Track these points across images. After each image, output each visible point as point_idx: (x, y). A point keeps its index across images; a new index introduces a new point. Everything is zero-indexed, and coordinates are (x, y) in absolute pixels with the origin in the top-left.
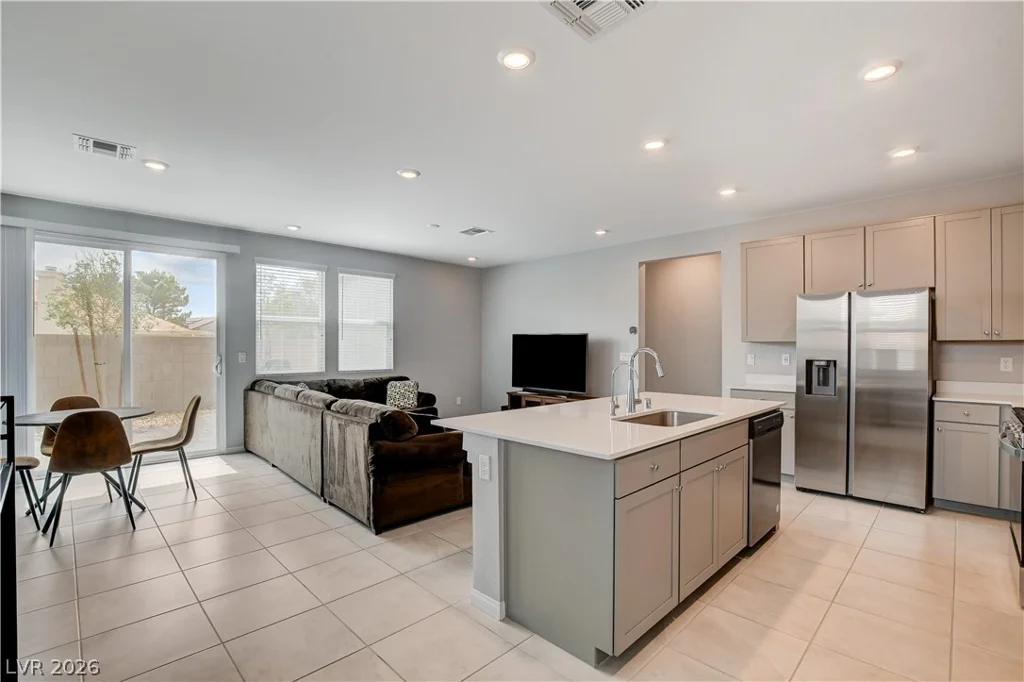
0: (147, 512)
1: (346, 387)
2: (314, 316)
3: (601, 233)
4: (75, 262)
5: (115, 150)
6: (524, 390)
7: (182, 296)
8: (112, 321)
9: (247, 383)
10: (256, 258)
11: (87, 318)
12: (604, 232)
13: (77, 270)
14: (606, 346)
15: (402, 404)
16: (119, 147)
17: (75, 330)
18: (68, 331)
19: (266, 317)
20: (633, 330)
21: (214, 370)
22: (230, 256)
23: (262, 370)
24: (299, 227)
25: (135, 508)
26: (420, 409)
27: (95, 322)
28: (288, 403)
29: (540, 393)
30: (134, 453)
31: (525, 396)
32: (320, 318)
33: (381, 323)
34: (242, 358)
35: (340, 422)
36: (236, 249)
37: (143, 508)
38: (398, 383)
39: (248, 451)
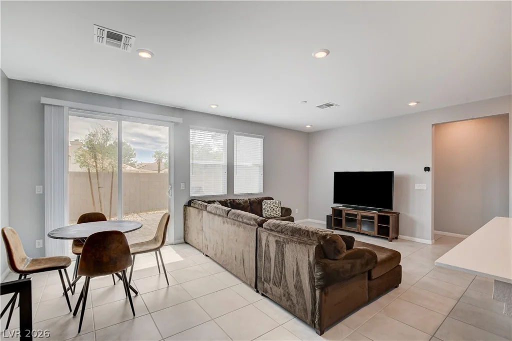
0: (139, 296)
1: (240, 204)
2: (220, 161)
3: (413, 104)
4: (89, 133)
5: (121, 40)
6: (343, 206)
7: (133, 153)
8: (107, 164)
9: (185, 201)
10: (191, 126)
11: (94, 163)
12: (415, 104)
13: (89, 138)
14: (405, 179)
15: (272, 214)
16: (124, 36)
17: (89, 169)
18: (85, 169)
19: (195, 162)
20: (427, 169)
21: (167, 193)
22: (176, 124)
23: (193, 194)
24: (217, 106)
25: (132, 294)
26: (284, 218)
27: (98, 166)
28: (221, 218)
29: (356, 209)
30: (132, 254)
31: (345, 210)
32: (224, 162)
33: (256, 165)
34: (182, 186)
35: (276, 238)
36: (179, 120)
37: (136, 293)
38: (269, 202)
39: (186, 243)
